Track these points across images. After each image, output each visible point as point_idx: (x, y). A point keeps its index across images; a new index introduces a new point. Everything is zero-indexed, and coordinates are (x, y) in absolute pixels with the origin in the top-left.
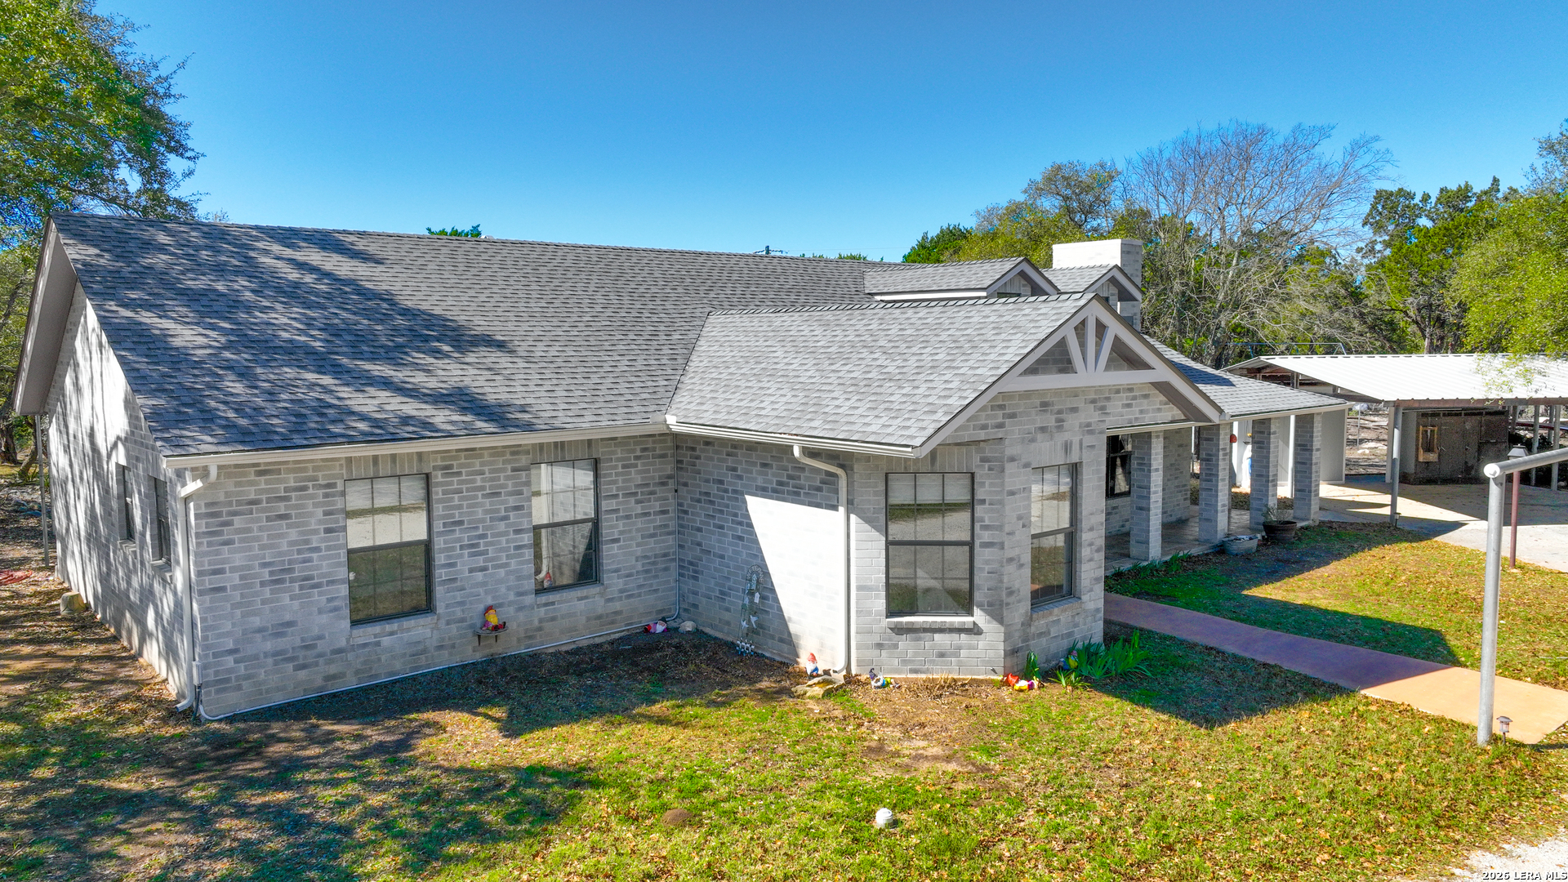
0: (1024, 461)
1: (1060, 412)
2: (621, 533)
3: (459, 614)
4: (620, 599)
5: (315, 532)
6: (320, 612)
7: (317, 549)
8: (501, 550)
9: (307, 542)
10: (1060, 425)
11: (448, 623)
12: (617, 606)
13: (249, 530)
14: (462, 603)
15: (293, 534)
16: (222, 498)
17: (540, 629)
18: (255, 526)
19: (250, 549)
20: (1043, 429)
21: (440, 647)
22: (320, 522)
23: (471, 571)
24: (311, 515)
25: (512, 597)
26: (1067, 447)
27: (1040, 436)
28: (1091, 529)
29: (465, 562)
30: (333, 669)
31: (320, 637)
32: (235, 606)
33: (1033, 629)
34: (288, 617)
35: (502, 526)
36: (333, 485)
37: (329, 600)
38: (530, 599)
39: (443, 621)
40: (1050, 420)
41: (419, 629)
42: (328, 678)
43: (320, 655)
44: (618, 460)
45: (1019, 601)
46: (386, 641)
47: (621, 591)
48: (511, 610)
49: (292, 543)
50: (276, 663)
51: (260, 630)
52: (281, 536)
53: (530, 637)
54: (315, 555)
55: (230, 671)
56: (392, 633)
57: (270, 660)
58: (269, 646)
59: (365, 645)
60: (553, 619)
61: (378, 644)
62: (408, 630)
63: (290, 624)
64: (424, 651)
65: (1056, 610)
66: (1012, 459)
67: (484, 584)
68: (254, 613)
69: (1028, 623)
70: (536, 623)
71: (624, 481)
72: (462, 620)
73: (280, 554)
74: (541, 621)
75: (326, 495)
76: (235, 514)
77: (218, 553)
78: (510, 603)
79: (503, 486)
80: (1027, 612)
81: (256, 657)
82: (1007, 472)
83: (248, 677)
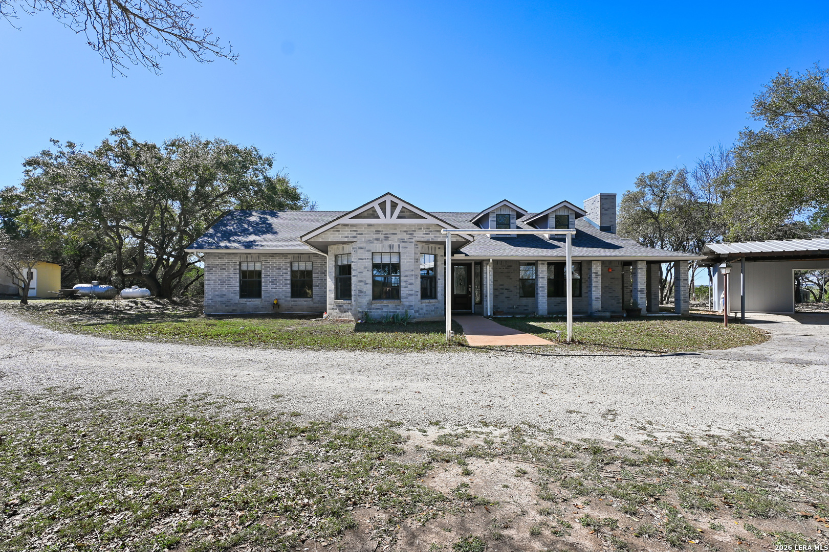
0: (367, 249)
1: (386, 234)
2: (319, 284)
3: (268, 300)
4: (318, 303)
5: (232, 273)
6: (232, 293)
7: (232, 278)
8: (280, 284)
9: (229, 276)
10: (386, 238)
11: (265, 301)
12: (317, 305)
13: (216, 271)
14: (269, 297)
15: (226, 274)
16: (210, 263)
17: (291, 308)
18: (218, 270)
19: (216, 276)
20: (377, 239)
21: (262, 308)
22: (233, 271)
23: (272, 288)
24: (230, 269)
25: (283, 297)
26: (391, 247)
27: (375, 242)
28: (406, 276)
29: (270, 286)
30: (234, 308)
31: (232, 300)
32: (212, 289)
33: (373, 306)
34: (224, 293)
35: (281, 278)
36: (236, 263)
37: (234, 291)
38: (289, 299)
39: (263, 301)
40: (382, 237)
41: (256, 302)
42: (233, 310)
43: (231, 304)
44: (318, 263)
45: (366, 296)
46: (248, 303)
47: (319, 301)
48: (283, 301)
49: (226, 276)
50: (221, 304)
51: (217, 295)
52: (223, 273)
53: (288, 309)
54: (231, 279)
55: (211, 304)
56: (250, 302)
57: (219, 303)
58: (219, 299)
59: (243, 303)
60: (296, 305)
61: (246, 304)
62: (254, 301)
63: (225, 295)
64: (258, 308)
65: (385, 301)
66: (361, 248)
67: (275, 293)
68: (217, 291)
69: (370, 304)
70: (291, 306)
71: (320, 269)
72: (269, 301)
73: (223, 278)
74: (292, 305)
75: (234, 265)
76: (214, 267)
77: (209, 276)
78: (283, 299)
79: (282, 267)
80: (370, 300)
81: (216, 302)
82: (358, 252)
83: (214, 306)
